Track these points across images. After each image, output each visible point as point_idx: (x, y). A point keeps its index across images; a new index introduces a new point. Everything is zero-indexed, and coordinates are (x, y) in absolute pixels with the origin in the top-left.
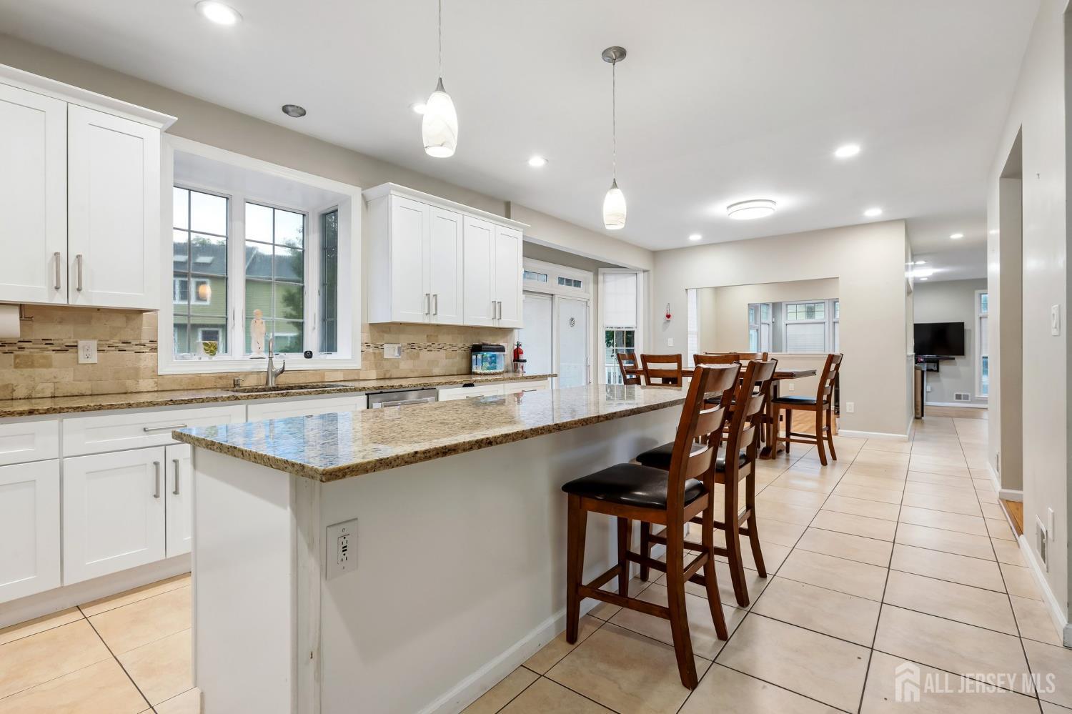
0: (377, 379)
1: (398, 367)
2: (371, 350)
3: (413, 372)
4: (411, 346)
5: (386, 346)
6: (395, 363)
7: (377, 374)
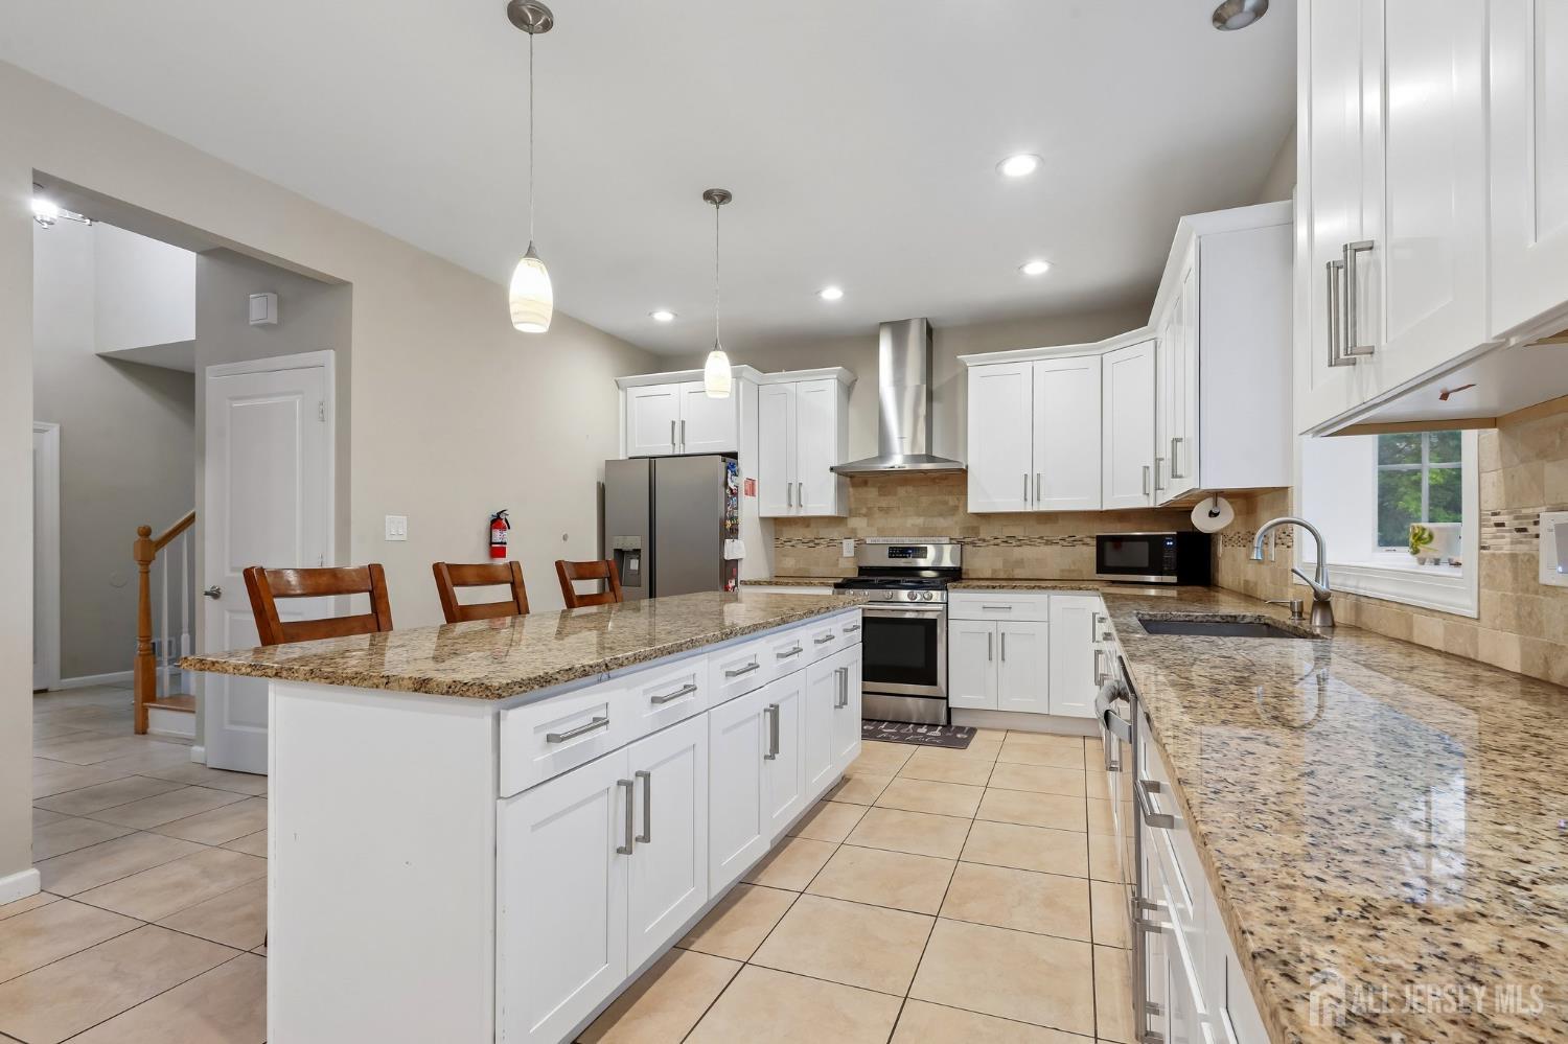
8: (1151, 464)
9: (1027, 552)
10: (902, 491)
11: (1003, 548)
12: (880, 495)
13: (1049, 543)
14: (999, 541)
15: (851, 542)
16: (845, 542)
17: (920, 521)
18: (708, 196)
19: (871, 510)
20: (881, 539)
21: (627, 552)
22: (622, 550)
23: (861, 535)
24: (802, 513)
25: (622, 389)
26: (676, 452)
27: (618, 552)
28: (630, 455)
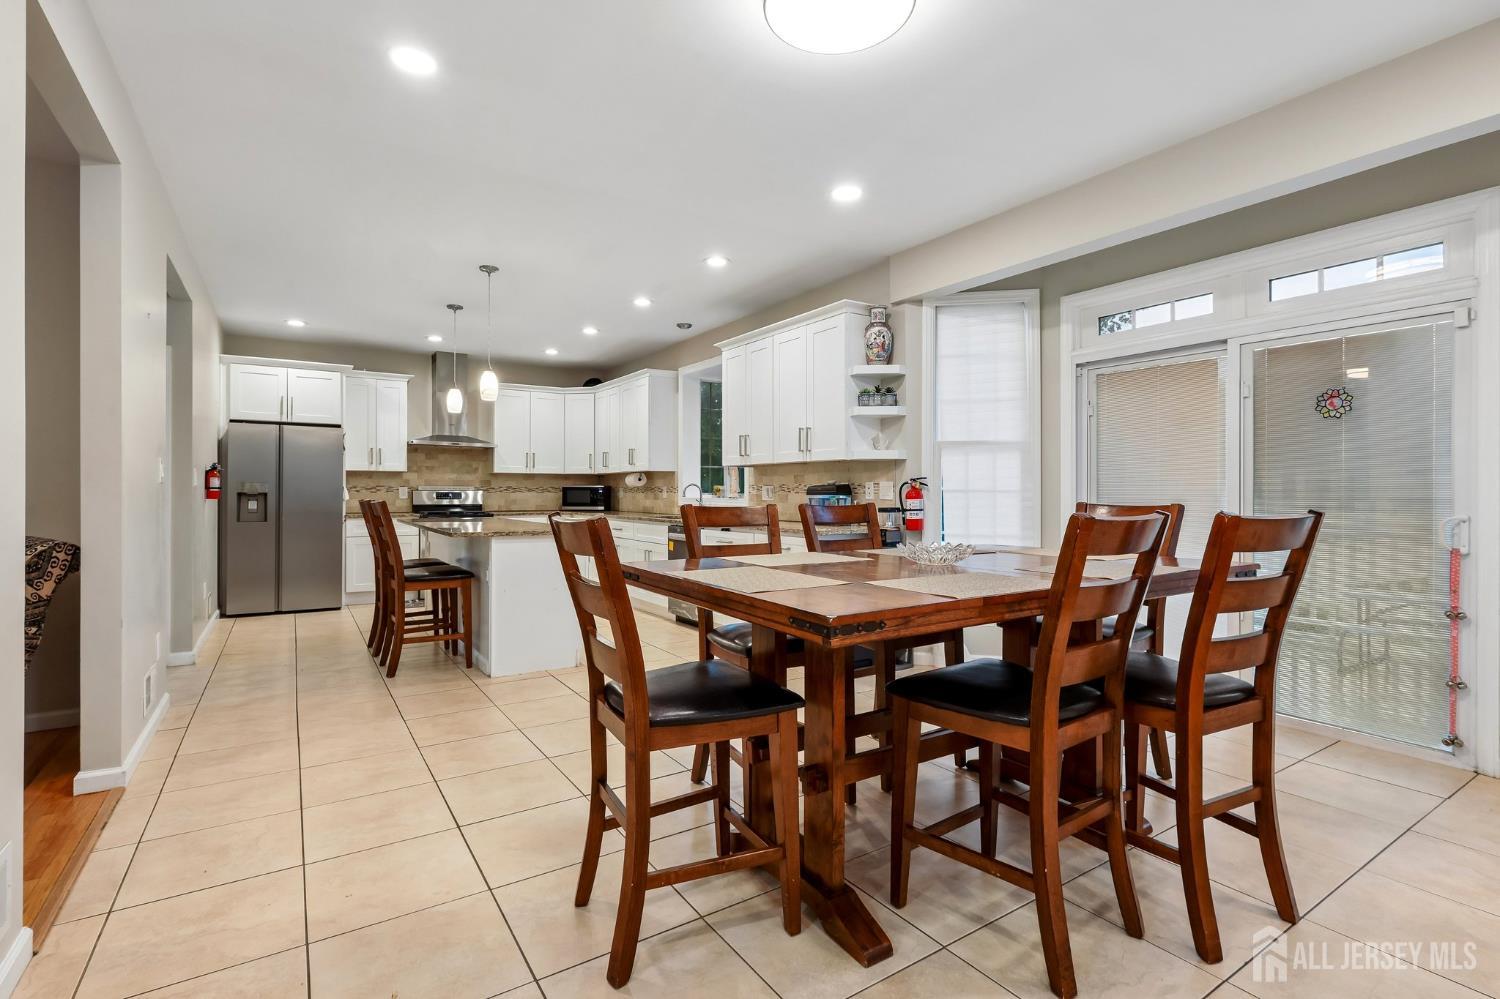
2: (755, 492)
8: (592, 453)
9: (514, 496)
10: (442, 457)
11: (504, 493)
12: (427, 458)
13: (530, 490)
14: (502, 489)
15: (406, 489)
17: (454, 476)
18: (450, 307)
19: (420, 468)
20: (428, 488)
21: (250, 495)
22: (245, 494)
23: (413, 484)
24: (381, 469)
25: (224, 364)
26: (284, 420)
27: (240, 495)
28: (232, 418)
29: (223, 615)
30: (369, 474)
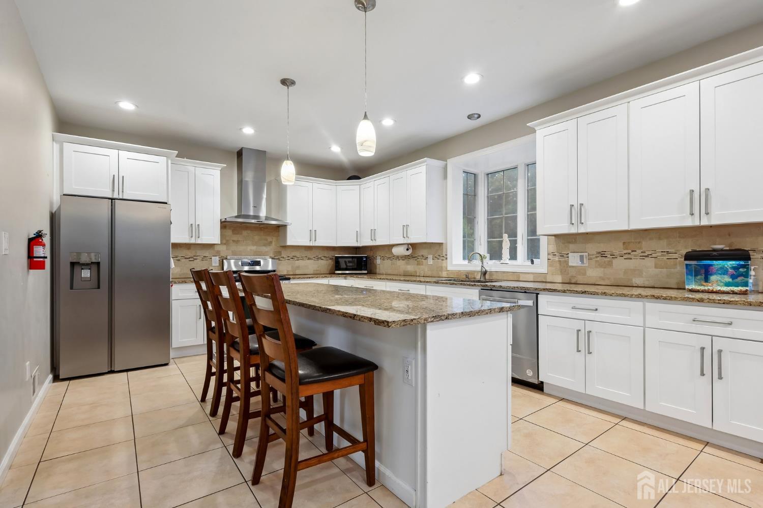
0: (562, 283)
1: (585, 274)
2: (557, 259)
3: (603, 279)
4: (602, 254)
5: (570, 255)
6: (581, 271)
7: (562, 279)
8: (358, 230)
9: (298, 263)
10: (245, 233)
11: (291, 261)
12: (233, 234)
13: (309, 259)
14: (289, 258)
15: (217, 258)
16: (213, 258)
17: (254, 248)
18: (284, 82)
19: (227, 241)
20: (236, 257)
21: (83, 264)
22: (78, 263)
23: (223, 254)
24: (199, 242)
25: (56, 142)
26: (116, 196)
27: (73, 264)
28: (65, 193)
29: (56, 378)
30: (188, 246)
